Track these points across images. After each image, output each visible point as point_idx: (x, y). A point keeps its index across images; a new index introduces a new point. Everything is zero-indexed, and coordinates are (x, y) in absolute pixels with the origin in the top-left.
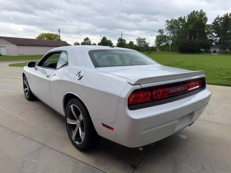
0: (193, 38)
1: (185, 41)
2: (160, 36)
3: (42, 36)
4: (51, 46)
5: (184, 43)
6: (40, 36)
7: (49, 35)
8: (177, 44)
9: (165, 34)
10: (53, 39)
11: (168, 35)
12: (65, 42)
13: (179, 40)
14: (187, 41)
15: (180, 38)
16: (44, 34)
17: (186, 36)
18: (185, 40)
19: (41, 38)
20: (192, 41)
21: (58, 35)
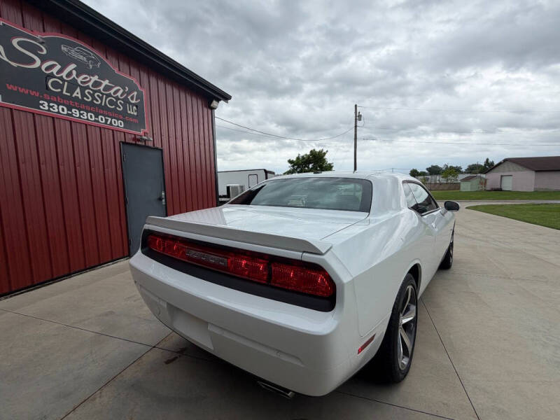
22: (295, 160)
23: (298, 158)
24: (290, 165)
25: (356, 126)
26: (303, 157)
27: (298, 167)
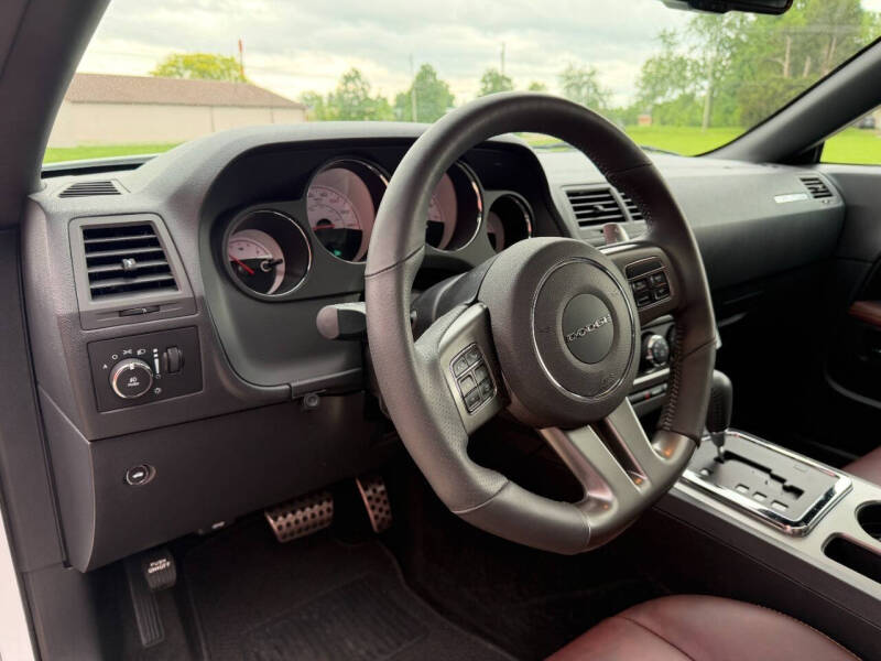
0: (807, 69)
1: (773, 84)
2: (659, 63)
3: (173, 66)
4: (212, 106)
5: (770, 92)
8: (734, 94)
9: (681, 51)
10: (219, 78)
11: (696, 55)
13: (742, 77)
14: (782, 80)
15: (746, 68)
17: (780, 60)
18: (774, 79)
20: (806, 80)
21: (237, 60)
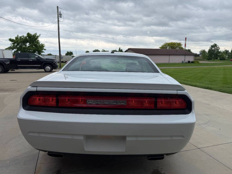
6: (163, 46)
7: (172, 44)
12: (189, 51)
16: (167, 43)
19: (164, 48)
22: (14, 39)
23: (17, 38)
24: (11, 42)
25: (58, 21)
26: (21, 37)
27: (18, 44)
